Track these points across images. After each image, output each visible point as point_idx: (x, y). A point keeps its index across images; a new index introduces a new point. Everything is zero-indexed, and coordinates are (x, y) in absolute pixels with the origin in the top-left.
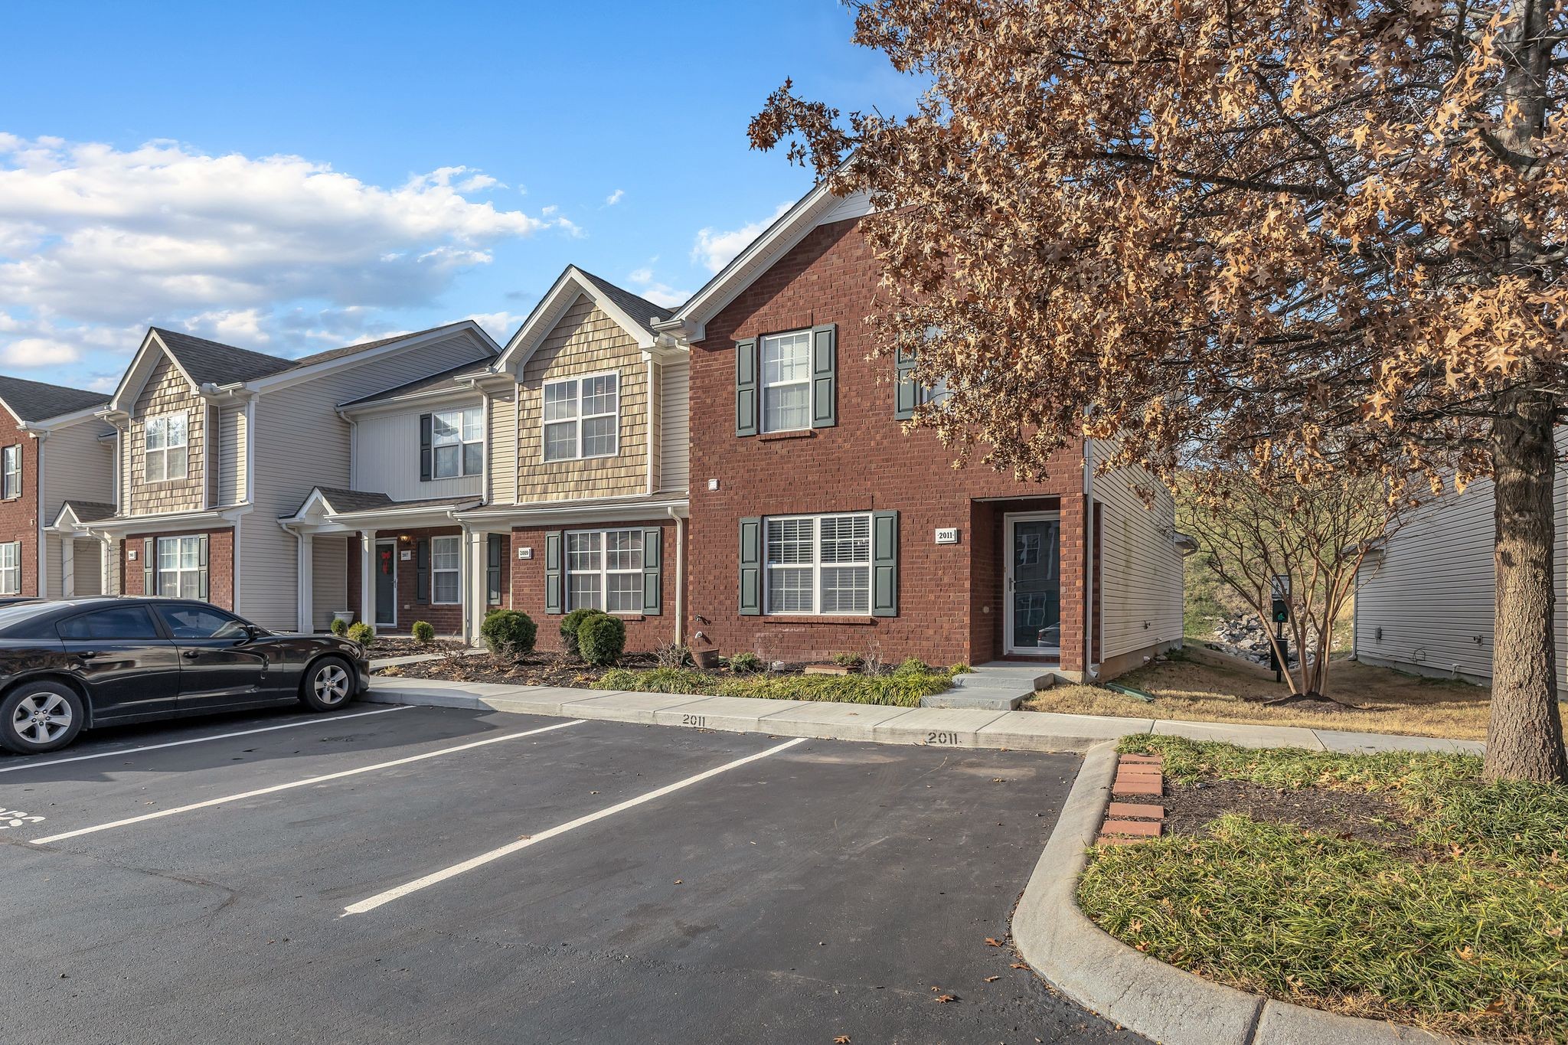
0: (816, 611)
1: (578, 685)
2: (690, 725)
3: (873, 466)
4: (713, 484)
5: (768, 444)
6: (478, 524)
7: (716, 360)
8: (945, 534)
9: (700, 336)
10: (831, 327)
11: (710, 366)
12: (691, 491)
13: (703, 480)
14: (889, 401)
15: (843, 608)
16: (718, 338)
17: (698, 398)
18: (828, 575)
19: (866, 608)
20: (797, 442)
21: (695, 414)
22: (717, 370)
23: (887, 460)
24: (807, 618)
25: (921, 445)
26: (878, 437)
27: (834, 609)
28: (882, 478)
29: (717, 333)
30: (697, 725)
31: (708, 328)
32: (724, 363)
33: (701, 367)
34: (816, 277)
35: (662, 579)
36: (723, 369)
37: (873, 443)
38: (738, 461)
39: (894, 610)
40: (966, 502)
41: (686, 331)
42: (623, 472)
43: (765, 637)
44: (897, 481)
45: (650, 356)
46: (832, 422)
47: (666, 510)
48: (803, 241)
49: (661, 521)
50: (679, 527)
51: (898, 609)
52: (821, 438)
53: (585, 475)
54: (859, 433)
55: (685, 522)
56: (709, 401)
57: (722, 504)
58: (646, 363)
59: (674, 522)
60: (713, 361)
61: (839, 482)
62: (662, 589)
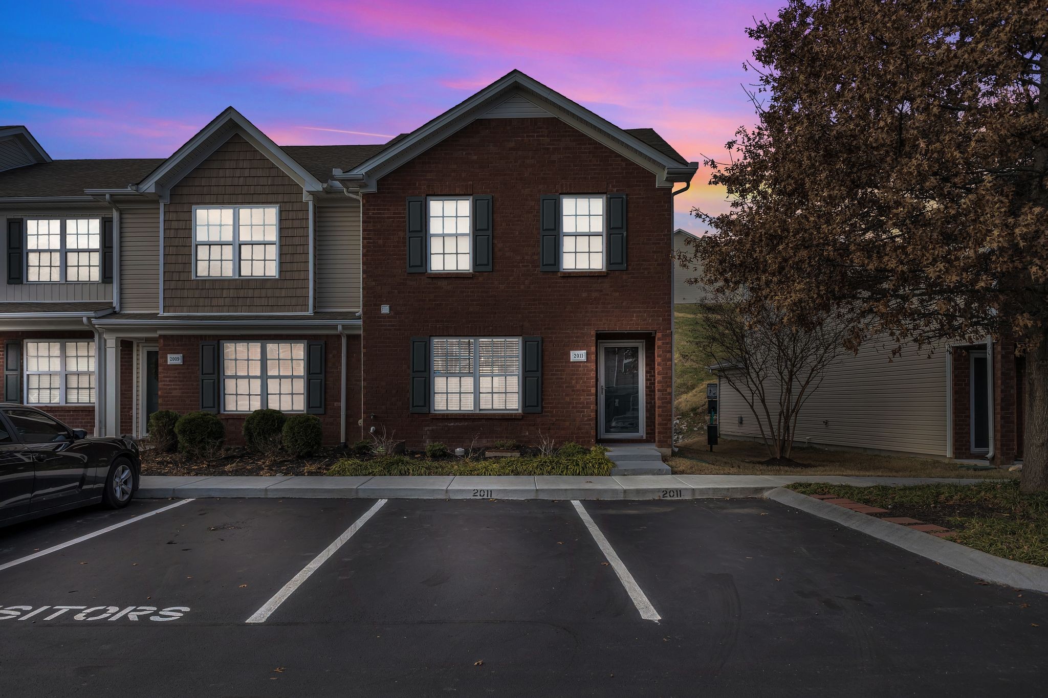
0: (476, 410)
1: (311, 474)
2: (479, 497)
3: (523, 304)
4: (385, 309)
5: (434, 281)
6: (112, 330)
7: (388, 210)
8: (578, 354)
9: (373, 189)
10: (489, 197)
11: (380, 214)
12: (364, 313)
13: (375, 305)
14: (536, 257)
16: (389, 193)
17: (370, 239)
20: (461, 281)
21: (367, 251)
22: (388, 218)
23: (534, 300)
24: (469, 415)
25: (560, 291)
28: (529, 312)
29: (388, 188)
30: (485, 497)
31: (381, 182)
32: (394, 213)
33: (373, 214)
34: (475, 157)
35: (325, 384)
36: (394, 218)
37: (522, 287)
38: (409, 292)
39: (539, 408)
40: (593, 333)
41: (361, 183)
42: (283, 293)
43: (433, 430)
44: (542, 316)
45: (311, 197)
46: (489, 268)
47: (335, 327)
48: (465, 128)
49: (327, 336)
50: (344, 341)
51: (542, 407)
52: (481, 279)
53: (242, 293)
54: (511, 278)
55: (349, 337)
56: (381, 242)
57: (393, 326)
58: (307, 203)
59: (339, 337)
60: (385, 210)
61: (495, 313)
62: (325, 392)
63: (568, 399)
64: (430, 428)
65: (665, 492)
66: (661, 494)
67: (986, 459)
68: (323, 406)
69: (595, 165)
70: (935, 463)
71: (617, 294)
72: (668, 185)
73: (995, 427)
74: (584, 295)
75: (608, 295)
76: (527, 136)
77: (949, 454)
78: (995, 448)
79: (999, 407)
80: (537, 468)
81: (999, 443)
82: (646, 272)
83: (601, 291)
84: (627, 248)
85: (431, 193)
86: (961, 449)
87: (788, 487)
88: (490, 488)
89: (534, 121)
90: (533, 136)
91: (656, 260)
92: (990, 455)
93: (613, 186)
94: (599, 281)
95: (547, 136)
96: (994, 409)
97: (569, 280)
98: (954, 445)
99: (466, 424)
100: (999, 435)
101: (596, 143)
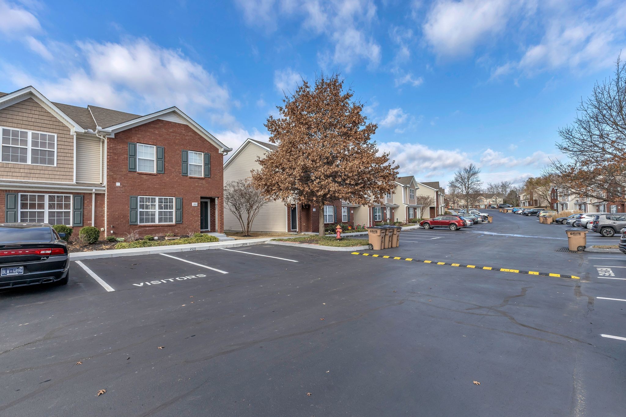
0: (157, 222)
3: (175, 186)
4: (118, 184)
5: (140, 175)
7: (120, 146)
8: (194, 204)
9: (112, 137)
10: (163, 147)
11: (116, 147)
12: (107, 185)
13: (113, 182)
14: (180, 170)
15: (165, 222)
16: (120, 139)
17: (111, 156)
18: (160, 213)
19: (172, 221)
20: (151, 176)
22: (119, 149)
23: (179, 185)
24: (154, 225)
25: (188, 182)
26: (177, 178)
27: (162, 222)
28: (178, 189)
29: (120, 137)
30: (194, 250)
31: (117, 135)
32: (122, 147)
33: (113, 146)
34: (157, 132)
35: (83, 214)
36: (122, 149)
37: (175, 180)
38: (129, 178)
39: (181, 222)
40: (200, 197)
41: (108, 133)
42: (58, 173)
43: (139, 231)
44: (182, 190)
45: (75, 134)
46: (163, 172)
47: (92, 190)
48: (153, 121)
49: (84, 193)
50: (94, 196)
51: (182, 222)
52: (159, 176)
53: (33, 171)
54: (171, 177)
55: (96, 194)
56: (116, 158)
57: (122, 191)
58: (73, 136)
59: (91, 194)
60: (118, 145)
61: (165, 188)
62: (83, 217)
63: (191, 219)
64: (138, 230)
65: (243, 244)
66: (242, 245)
67: (296, 232)
68: (82, 222)
69: (200, 143)
70: (283, 234)
71: (207, 185)
72: (222, 153)
73: (298, 224)
74: (197, 184)
75: (204, 185)
76: (177, 129)
77: (287, 231)
78: (298, 229)
79: (299, 219)
80: (196, 241)
81: (299, 228)
82: (216, 179)
83: (202, 183)
84: (210, 171)
85: (139, 142)
86: (289, 230)
87: (271, 240)
88: (195, 247)
89: (180, 124)
90: (179, 129)
91: (219, 175)
92: (297, 231)
93: (206, 151)
94: (202, 180)
95: (184, 130)
96: (298, 220)
97: (192, 179)
98: (288, 229)
99: (153, 228)
100: (299, 226)
101: (200, 136)
